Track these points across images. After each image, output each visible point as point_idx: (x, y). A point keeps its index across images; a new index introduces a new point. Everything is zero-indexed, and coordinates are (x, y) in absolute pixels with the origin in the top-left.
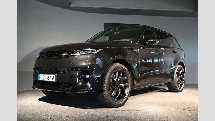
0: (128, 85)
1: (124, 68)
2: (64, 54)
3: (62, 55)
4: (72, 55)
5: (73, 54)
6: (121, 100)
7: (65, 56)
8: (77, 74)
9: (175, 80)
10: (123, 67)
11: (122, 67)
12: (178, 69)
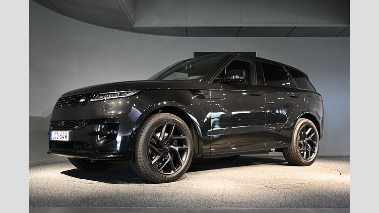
0: (187, 149)
1: (178, 120)
2: (82, 100)
3: (79, 102)
4: (92, 100)
5: (94, 99)
6: (172, 172)
7: (83, 102)
8: (98, 130)
9: (295, 145)
10: (176, 119)
11: (174, 118)
12: (301, 126)
